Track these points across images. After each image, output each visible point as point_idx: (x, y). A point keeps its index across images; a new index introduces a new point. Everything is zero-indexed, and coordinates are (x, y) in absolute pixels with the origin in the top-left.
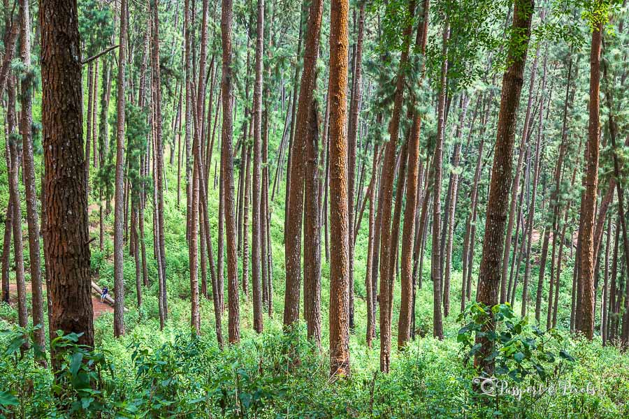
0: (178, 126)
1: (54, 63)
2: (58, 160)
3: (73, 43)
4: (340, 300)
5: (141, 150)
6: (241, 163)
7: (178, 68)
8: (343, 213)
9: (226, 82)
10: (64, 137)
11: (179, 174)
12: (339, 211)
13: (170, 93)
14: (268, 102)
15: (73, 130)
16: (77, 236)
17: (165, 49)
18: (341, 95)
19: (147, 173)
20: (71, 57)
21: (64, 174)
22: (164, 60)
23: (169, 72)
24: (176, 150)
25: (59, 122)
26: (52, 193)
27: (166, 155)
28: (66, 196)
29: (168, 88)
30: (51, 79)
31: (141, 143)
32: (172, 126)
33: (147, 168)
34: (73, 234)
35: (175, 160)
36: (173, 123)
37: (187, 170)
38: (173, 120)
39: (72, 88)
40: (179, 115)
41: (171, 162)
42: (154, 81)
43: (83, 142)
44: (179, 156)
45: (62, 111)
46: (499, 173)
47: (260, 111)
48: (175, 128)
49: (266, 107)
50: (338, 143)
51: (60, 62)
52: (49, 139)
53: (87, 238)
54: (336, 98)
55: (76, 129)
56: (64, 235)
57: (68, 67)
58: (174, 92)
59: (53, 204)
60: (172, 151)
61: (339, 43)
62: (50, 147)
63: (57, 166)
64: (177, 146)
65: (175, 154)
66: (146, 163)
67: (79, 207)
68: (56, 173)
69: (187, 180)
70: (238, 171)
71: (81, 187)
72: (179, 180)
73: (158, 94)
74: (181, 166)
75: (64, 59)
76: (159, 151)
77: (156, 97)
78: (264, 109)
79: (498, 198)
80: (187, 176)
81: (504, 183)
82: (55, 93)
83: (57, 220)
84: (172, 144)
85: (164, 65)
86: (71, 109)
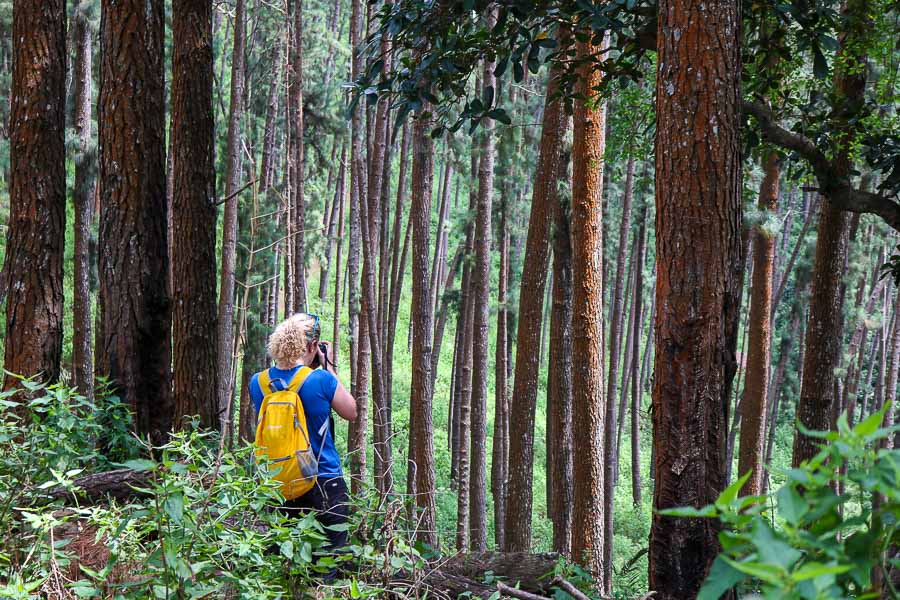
0: (336, 221)
1: (188, 207)
2: (189, 317)
3: (209, 184)
4: (588, 538)
5: (265, 274)
6: (460, 299)
7: (338, 114)
8: (593, 394)
9: (418, 160)
10: (197, 290)
11: (335, 321)
12: (587, 391)
13: (322, 162)
14: (508, 185)
15: (207, 283)
16: (206, 405)
17: (313, 72)
18: (590, 203)
19: (273, 317)
20: (207, 198)
21: (195, 333)
22: (311, 99)
23: (320, 121)
24: (333, 270)
25: (191, 274)
26: (181, 355)
27: (312, 281)
28: (197, 358)
29: (318, 151)
30: (184, 225)
31: (265, 262)
32: (325, 222)
33: (273, 308)
34: (203, 402)
35: (330, 289)
36: (326, 215)
37: (351, 316)
38: (327, 207)
39: (206, 234)
40: (338, 198)
41: (321, 294)
42: (292, 143)
43: (216, 295)
44: (337, 282)
45: (195, 261)
46: (816, 333)
47: (489, 204)
48: (331, 225)
49: (503, 193)
50: (586, 280)
51: (194, 206)
52: (179, 293)
53: (217, 409)
54: (583, 207)
55: (209, 282)
56: (192, 405)
57: (203, 212)
58: (328, 157)
59: (182, 368)
60: (323, 274)
61: (588, 119)
62: (181, 302)
63: (188, 324)
64: (334, 261)
65: (330, 278)
66: (271, 298)
67: (210, 373)
68: (187, 331)
69: (350, 334)
70: (454, 315)
71: (213, 347)
72: (335, 334)
73: (298, 169)
74: (340, 304)
75: (200, 203)
76: (298, 276)
77: (296, 177)
78: (499, 197)
79: (815, 372)
80: (351, 325)
81: (824, 348)
82: (188, 241)
83: (185, 386)
84: (324, 259)
85: (311, 107)
86: (205, 258)
